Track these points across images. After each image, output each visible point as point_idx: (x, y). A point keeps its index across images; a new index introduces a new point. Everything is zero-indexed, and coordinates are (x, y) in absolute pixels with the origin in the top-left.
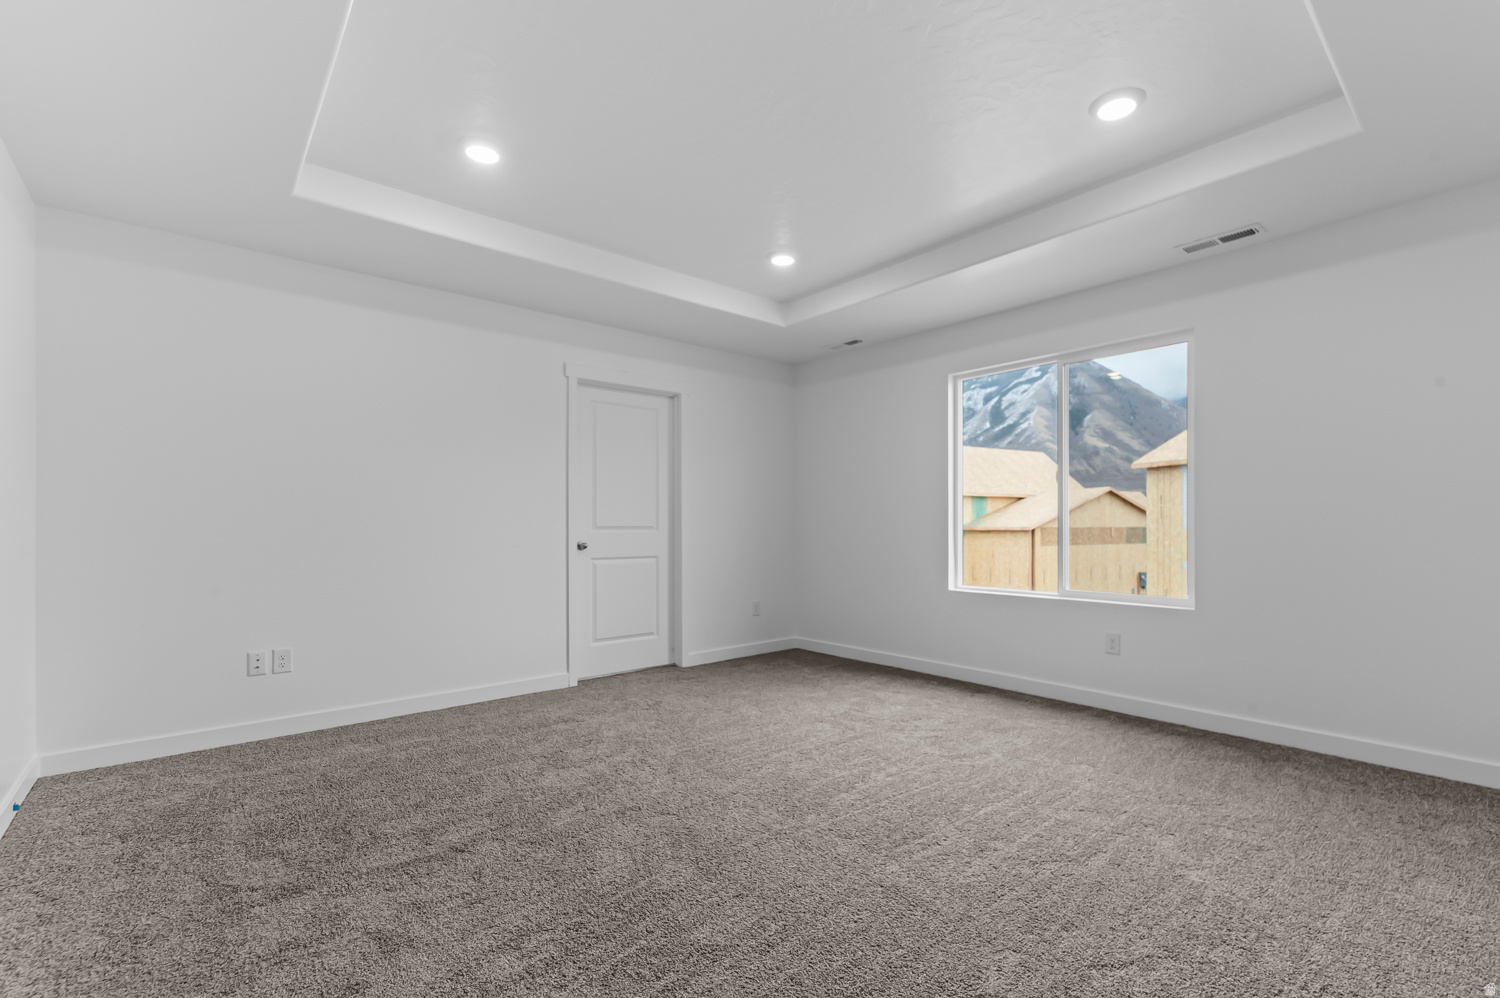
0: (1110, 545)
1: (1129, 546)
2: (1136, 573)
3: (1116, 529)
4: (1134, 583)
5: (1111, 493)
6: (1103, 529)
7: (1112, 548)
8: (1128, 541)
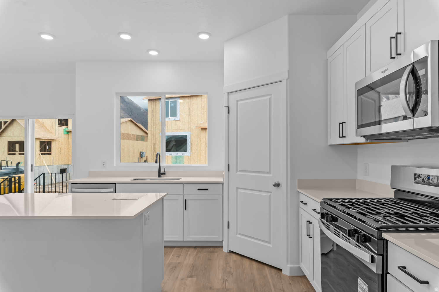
0: (130, 141)
1: (137, 141)
2: (139, 152)
3: (132, 134)
4: (138, 156)
5: (131, 121)
6: (128, 134)
7: (131, 142)
8: (137, 140)
